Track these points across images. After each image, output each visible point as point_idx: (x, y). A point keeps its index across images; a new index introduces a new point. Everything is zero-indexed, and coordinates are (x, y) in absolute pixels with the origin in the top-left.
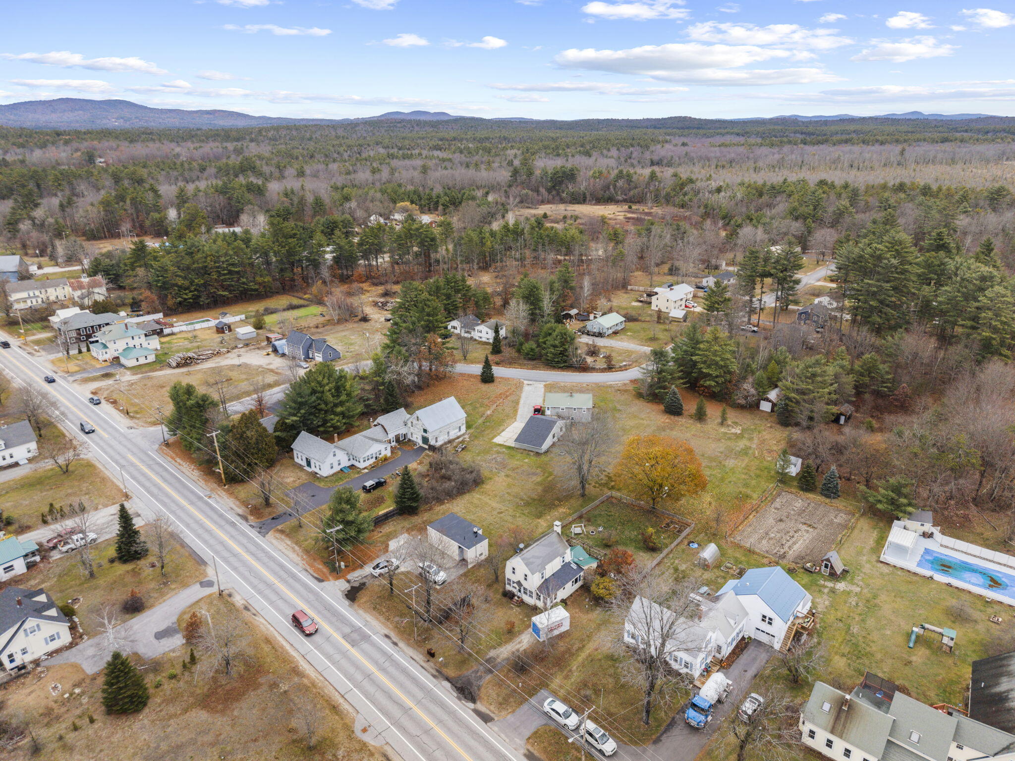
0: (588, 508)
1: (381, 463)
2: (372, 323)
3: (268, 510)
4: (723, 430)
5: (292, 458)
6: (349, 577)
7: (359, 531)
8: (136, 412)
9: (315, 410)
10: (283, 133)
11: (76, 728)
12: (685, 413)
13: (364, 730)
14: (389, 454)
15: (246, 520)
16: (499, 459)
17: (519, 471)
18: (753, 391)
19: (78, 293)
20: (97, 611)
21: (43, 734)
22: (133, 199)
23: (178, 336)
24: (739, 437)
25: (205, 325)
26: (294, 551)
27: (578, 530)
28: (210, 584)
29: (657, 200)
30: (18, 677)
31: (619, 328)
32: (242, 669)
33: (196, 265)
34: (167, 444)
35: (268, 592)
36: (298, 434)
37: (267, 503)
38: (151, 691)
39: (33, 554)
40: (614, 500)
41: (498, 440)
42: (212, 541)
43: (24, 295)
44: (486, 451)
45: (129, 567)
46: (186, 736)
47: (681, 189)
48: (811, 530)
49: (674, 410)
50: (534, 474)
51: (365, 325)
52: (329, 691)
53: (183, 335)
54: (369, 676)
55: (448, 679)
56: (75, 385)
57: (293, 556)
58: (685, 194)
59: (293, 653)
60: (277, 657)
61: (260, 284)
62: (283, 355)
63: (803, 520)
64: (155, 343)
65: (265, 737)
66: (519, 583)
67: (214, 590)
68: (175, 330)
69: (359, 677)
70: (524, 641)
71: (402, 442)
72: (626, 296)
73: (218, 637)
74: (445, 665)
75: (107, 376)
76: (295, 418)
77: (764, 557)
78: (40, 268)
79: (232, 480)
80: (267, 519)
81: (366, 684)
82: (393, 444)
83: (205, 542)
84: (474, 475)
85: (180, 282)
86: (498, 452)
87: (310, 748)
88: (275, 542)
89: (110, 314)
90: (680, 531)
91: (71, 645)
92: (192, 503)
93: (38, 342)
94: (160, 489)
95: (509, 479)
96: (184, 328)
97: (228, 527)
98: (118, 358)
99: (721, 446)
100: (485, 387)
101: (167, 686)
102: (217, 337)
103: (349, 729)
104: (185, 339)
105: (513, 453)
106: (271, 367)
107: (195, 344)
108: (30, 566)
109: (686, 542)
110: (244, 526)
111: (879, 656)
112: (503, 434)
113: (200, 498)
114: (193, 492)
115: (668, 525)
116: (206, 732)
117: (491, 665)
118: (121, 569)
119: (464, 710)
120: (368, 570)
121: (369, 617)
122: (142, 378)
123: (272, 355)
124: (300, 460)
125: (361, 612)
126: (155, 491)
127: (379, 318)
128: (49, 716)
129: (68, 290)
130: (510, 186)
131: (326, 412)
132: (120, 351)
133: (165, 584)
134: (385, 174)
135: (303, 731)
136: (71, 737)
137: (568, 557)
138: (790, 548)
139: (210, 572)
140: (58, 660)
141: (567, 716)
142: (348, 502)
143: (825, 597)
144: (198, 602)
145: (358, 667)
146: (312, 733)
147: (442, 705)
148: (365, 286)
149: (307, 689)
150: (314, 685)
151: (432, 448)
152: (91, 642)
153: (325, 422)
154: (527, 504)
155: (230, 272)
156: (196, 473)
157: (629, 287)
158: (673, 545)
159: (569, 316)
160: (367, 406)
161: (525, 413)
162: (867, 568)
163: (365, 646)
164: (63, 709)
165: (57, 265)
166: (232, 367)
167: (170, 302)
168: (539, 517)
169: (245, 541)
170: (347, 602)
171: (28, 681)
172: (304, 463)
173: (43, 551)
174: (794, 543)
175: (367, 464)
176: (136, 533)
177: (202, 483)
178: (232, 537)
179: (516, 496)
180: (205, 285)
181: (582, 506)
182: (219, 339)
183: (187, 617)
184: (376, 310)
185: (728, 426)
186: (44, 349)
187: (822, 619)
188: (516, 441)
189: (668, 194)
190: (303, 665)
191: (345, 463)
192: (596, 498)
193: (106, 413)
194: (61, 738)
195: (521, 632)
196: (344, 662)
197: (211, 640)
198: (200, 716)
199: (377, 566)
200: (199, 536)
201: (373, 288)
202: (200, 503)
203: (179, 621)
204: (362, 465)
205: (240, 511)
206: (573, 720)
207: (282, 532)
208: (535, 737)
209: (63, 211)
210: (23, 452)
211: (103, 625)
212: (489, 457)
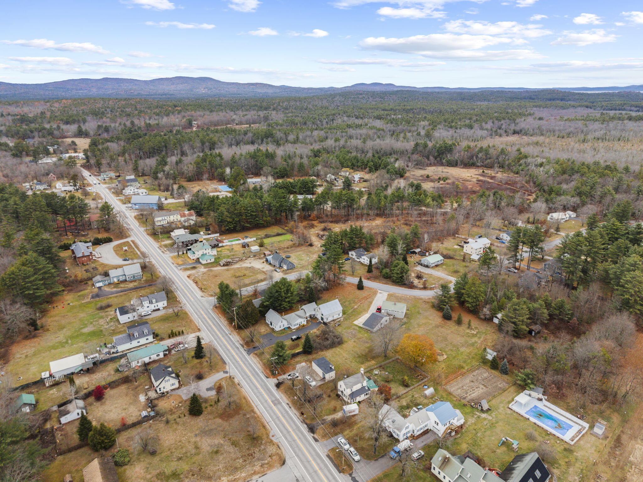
0: (385, 362)
1: (302, 328)
2: (314, 247)
3: (252, 343)
4: (468, 331)
5: (265, 320)
6: (279, 378)
7: (284, 360)
8: (205, 289)
9: (277, 300)
10: (292, 103)
11: (180, 417)
12: (453, 319)
13: (273, 436)
14: (305, 323)
15: (243, 346)
16: (353, 333)
17: (361, 340)
18: (488, 312)
19: (183, 219)
20: (187, 376)
21: (170, 417)
22: (210, 161)
23: (225, 248)
24: (474, 336)
25: (237, 242)
26: (259, 363)
27: (377, 372)
28: (226, 372)
29: (502, 166)
30: (162, 396)
31: (440, 263)
32: (234, 407)
33: (236, 212)
34: (216, 307)
35: (247, 379)
36: (269, 309)
37: (252, 341)
38: (204, 409)
39: (166, 351)
40: (399, 361)
41: (356, 322)
42: (229, 355)
43: (160, 219)
44: (349, 328)
45: (198, 361)
46: (214, 427)
47: (519, 161)
48: (484, 388)
49: (447, 317)
50: (367, 342)
51: (311, 249)
52: (263, 420)
53: (227, 248)
54: (278, 418)
55: (306, 424)
56: (181, 271)
57: (258, 365)
58: (521, 165)
59: (253, 405)
60: (247, 405)
61: (265, 221)
62: (270, 264)
63: (483, 383)
64: (215, 252)
65: (239, 432)
66: (342, 392)
67: (228, 375)
68: (224, 244)
69: (275, 417)
70: (338, 415)
71: (313, 318)
72: (453, 241)
73: (228, 394)
74: (306, 418)
75: (194, 268)
76: (267, 303)
77: (455, 397)
78: (166, 199)
79: (239, 328)
80: (251, 347)
81: (277, 420)
82: (309, 319)
83: (227, 354)
84: (339, 339)
85: (229, 220)
86: (354, 329)
87: (254, 438)
88: (253, 358)
89: (197, 235)
90: (422, 380)
91: (178, 388)
92: (223, 336)
93: (166, 246)
94: (212, 328)
95: (355, 344)
96: (228, 244)
97: (236, 349)
98: (198, 258)
99: (462, 340)
100: (358, 292)
101: (209, 408)
102: (242, 250)
103: (268, 435)
104: (228, 250)
105: (361, 330)
106: (264, 270)
107: (232, 253)
108: (165, 355)
109: (423, 385)
110: (242, 350)
111: (483, 447)
112: (359, 319)
113: (227, 334)
114: (224, 331)
115: (418, 376)
116: (220, 427)
117: (324, 422)
118: (196, 361)
119: (309, 436)
120: (286, 376)
121: (282, 395)
122: (208, 271)
123: (265, 263)
124: (268, 322)
125: (280, 393)
126: (210, 329)
127: (318, 243)
128: (171, 412)
129: (179, 217)
130: (413, 153)
131: (281, 300)
132: (200, 256)
133: (211, 370)
134: (342, 142)
135: (252, 433)
136: (178, 420)
137: (365, 384)
138: (470, 395)
139: (227, 367)
140: (174, 393)
141: (345, 444)
142: (281, 347)
143: (474, 419)
144: (222, 379)
145: (275, 414)
146: (254, 433)
147: (302, 433)
148: (315, 223)
149: (256, 418)
150: (258, 417)
151: (325, 324)
152: (185, 388)
153: (281, 305)
154: (359, 357)
155: (252, 215)
156: (226, 322)
157: (457, 235)
158: (416, 385)
159: (414, 253)
160: (300, 298)
161: (373, 310)
162: (501, 410)
163: (279, 406)
164: (176, 410)
165: (173, 198)
166: (247, 269)
167: (223, 229)
168: (362, 364)
169: (241, 356)
170: (275, 388)
171: (165, 398)
172: (269, 323)
173: (169, 350)
174: (473, 393)
175: (295, 327)
176: (203, 348)
177: (228, 327)
178: (237, 354)
179: (355, 352)
180: (239, 221)
181: (383, 361)
182: (243, 251)
183: (218, 384)
184: (318, 239)
185: (471, 329)
186: (168, 250)
187: (467, 428)
188: (363, 324)
189: (510, 164)
190: (256, 409)
191: (286, 326)
192: (391, 358)
193: (193, 288)
194: (175, 420)
195: (339, 411)
196: (270, 411)
197: (225, 395)
198: (219, 421)
199: (290, 375)
200: (224, 352)
201: (319, 225)
202: (226, 337)
203: (215, 385)
204: (293, 328)
205: (241, 342)
206: (347, 447)
207: (256, 354)
208: (333, 450)
209: (177, 165)
210: (162, 304)
211: (190, 383)
212: (349, 331)
